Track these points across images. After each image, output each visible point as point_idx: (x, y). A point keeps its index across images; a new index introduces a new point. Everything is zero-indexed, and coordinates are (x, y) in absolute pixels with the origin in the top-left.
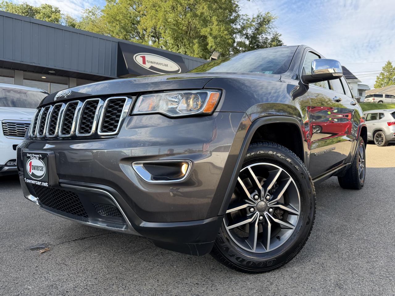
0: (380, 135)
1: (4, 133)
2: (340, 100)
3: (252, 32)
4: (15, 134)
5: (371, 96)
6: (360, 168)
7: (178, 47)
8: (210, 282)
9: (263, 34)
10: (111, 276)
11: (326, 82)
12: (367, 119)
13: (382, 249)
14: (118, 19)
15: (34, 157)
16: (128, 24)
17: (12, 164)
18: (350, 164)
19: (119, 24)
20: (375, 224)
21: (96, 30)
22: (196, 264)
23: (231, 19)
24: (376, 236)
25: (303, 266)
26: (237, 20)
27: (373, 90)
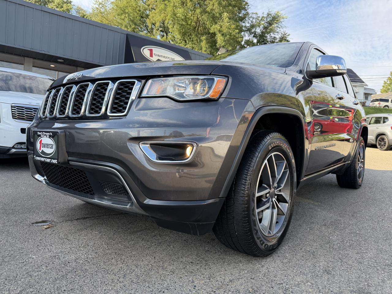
0: (383, 139)
1: (13, 116)
2: (342, 98)
3: (260, 30)
4: (23, 117)
5: (377, 100)
6: (359, 168)
7: (186, 42)
8: (204, 262)
9: (271, 33)
10: (111, 251)
11: (330, 78)
12: (371, 123)
13: (373, 243)
14: (127, 12)
15: (44, 135)
16: (136, 17)
17: (19, 147)
18: (350, 163)
19: (128, 16)
20: (369, 220)
21: (105, 22)
22: (192, 245)
23: (239, 16)
24: (369, 231)
25: (295, 253)
26: (246, 17)
27: (379, 94)
